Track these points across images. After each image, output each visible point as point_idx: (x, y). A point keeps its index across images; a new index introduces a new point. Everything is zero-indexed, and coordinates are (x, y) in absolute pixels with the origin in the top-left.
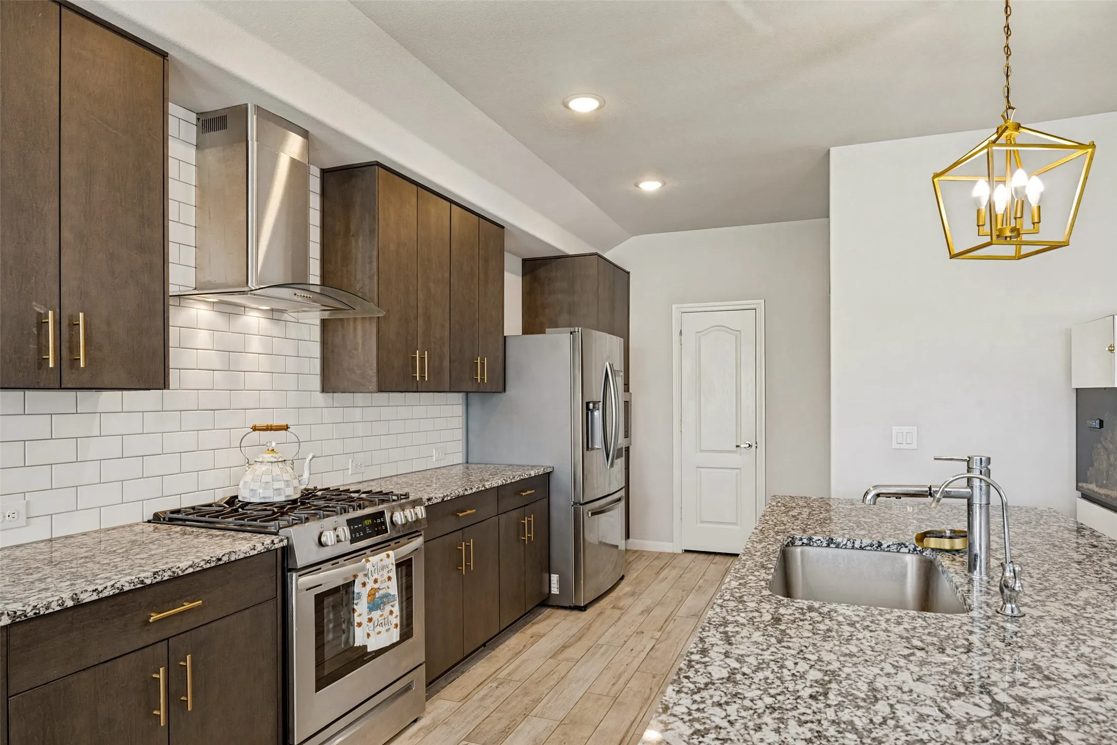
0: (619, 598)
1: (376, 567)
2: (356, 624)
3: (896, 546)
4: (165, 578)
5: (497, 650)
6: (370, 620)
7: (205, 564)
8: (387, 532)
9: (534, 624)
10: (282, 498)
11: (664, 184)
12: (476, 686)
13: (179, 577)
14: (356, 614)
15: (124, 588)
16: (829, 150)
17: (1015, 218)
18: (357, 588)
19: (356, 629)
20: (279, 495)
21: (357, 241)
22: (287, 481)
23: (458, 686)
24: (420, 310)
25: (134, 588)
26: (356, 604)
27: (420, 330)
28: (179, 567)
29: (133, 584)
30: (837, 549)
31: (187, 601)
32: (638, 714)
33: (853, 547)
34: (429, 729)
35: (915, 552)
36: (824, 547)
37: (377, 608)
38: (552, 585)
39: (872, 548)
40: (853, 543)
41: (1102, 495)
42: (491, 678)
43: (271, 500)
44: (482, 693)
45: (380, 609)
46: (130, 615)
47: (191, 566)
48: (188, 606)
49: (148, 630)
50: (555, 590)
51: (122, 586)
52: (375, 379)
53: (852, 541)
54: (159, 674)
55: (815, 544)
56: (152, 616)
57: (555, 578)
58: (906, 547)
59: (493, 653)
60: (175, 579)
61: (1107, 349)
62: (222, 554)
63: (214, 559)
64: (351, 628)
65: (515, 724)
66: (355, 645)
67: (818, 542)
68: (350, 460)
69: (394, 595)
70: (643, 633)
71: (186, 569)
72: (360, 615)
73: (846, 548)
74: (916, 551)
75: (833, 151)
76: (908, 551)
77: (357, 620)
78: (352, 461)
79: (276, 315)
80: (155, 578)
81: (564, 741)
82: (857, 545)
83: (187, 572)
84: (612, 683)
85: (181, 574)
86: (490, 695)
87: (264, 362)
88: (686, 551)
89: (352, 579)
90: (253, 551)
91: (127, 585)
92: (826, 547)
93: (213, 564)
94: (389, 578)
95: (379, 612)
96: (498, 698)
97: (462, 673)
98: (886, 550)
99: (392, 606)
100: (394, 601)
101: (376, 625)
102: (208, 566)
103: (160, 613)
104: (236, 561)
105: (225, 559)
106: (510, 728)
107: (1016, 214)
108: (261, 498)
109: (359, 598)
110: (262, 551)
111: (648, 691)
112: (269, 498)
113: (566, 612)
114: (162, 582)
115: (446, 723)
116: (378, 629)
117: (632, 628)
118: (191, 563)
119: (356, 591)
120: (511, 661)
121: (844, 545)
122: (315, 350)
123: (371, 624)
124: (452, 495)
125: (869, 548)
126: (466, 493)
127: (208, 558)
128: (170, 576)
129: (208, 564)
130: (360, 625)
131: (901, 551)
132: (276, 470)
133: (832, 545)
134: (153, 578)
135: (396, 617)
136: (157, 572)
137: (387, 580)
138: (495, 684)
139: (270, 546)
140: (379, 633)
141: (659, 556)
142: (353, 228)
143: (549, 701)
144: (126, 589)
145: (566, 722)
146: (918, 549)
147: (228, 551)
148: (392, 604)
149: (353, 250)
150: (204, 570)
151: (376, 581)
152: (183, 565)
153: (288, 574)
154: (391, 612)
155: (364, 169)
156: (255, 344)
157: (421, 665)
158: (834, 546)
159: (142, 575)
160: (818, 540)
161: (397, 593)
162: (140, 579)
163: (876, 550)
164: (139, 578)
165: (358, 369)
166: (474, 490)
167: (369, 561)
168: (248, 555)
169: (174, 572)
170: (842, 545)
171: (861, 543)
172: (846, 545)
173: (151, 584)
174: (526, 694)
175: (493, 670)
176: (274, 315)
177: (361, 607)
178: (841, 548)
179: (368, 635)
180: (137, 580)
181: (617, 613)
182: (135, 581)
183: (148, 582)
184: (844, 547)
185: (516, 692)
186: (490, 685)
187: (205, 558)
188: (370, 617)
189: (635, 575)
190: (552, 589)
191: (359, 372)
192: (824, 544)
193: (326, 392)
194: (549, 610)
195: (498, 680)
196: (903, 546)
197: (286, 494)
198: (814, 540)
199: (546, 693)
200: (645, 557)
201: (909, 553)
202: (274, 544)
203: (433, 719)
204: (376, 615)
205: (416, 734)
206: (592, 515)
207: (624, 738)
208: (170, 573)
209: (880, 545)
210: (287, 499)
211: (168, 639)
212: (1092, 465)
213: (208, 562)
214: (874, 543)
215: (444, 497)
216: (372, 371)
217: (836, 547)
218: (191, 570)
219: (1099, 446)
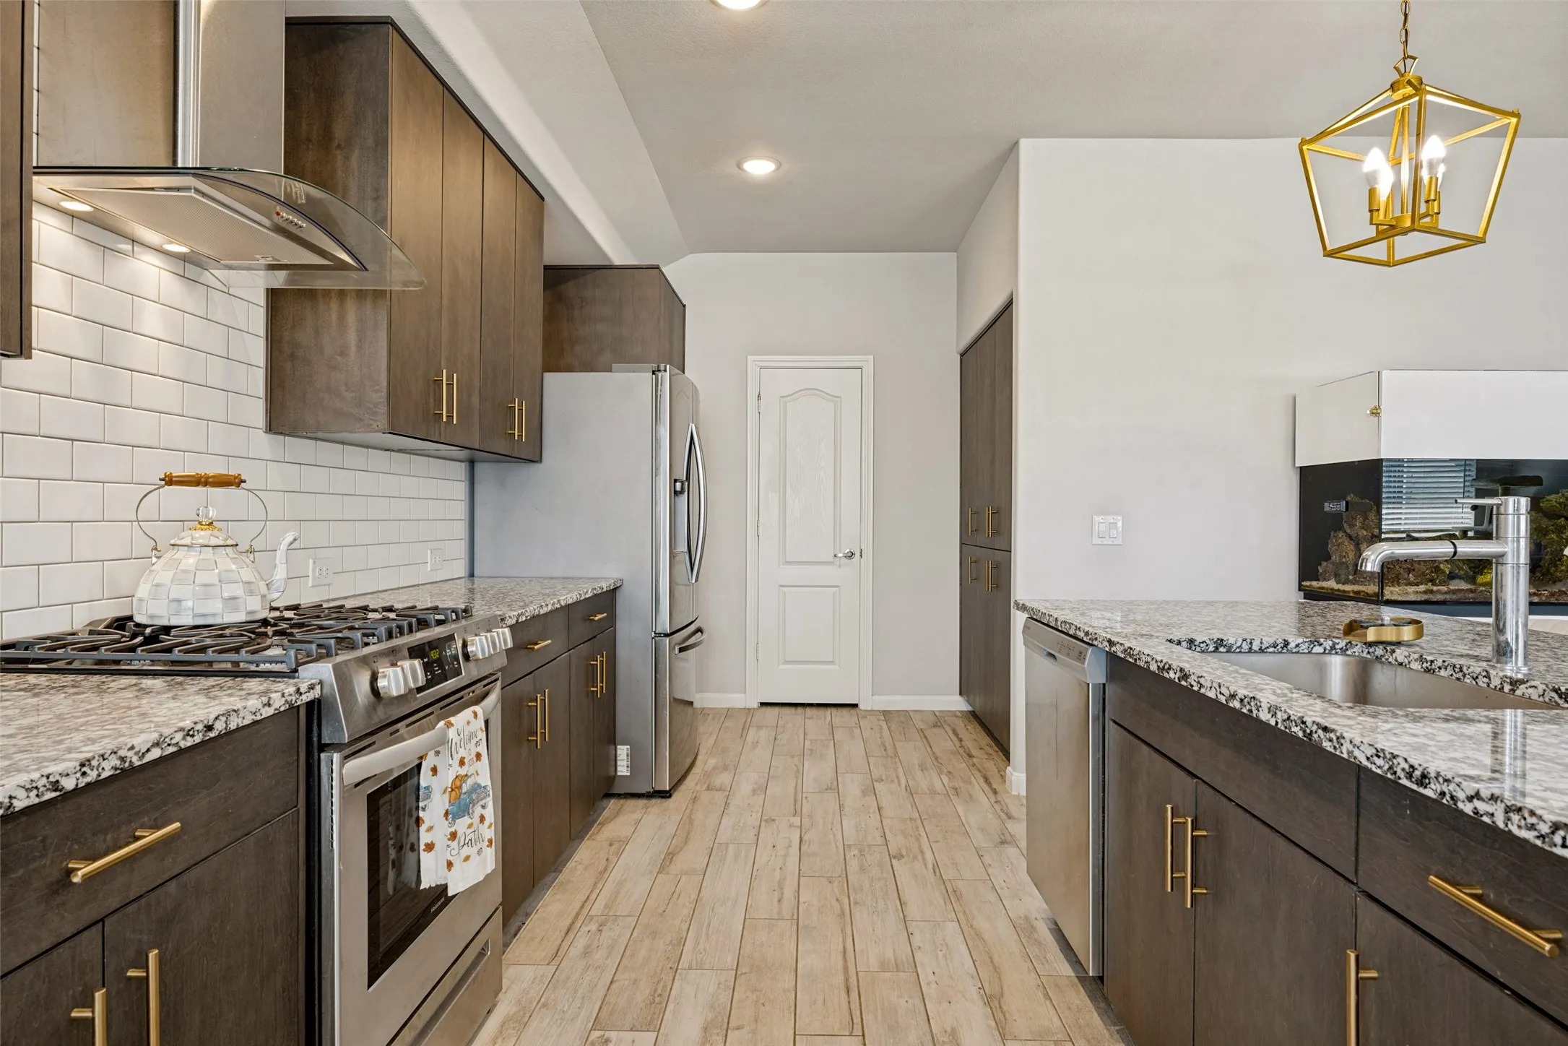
0: (707, 775)
1: (462, 735)
2: (422, 847)
3: (1306, 644)
4: (105, 775)
5: (566, 871)
6: (454, 836)
7: (184, 738)
8: (461, 674)
9: (602, 824)
10: (241, 617)
11: (779, 167)
12: (563, 933)
13: (133, 770)
14: (423, 828)
15: (15, 802)
16: (1017, 143)
17: (1427, 202)
18: (425, 779)
19: (424, 856)
20: (236, 609)
21: (347, 158)
22: (249, 583)
23: (533, 939)
24: (445, 301)
25: (37, 801)
26: (424, 809)
27: (445, 338)
28: (132, 748)
29: (35, 792)
30: (1228, 654)
31: (143, 827)
32: (844, 941)
33: (1250, 650)
34: (520, 1021)
35: (1334, 652)
36: (1211, 652)
37: (464, 812)
38: (619, 763)
39: (1276, 650)
40: (1251, 643)
41: (1349, 592)
42: (581, 918)
43: (218, 621)
44: (581, 943)
45: (469, 814)
46: (21, 872)
47: (157, 744)
48: (151, 837)
49: (63, 904)
50: (623, 769)
51: (11, 797)
52: (383, 409)
53: (1249, 641)
54: (91, 1006)
55: (1198, 649)
56: (79, 869)
57: (623, 751)
58: (1321, 645)
59: (561, 877)
60: (126, 774)
61: (1368, 412)
62: (212, 717)
63: (200, 727)
64: (411, 856)
65: (665, 986)
66: (422, 888)
67: (1202, 645)
68: (311, 561)
69: (485, 787)
70: (774, 820)
71: (148, 750)
72: (430, 829)
73: (1240, 652)
74: (1335, 649)
75: (1025, 144)
76: (1322, 651)
77: (425, 838)
78: (314, 563)
79: (191, 271)
80: (84, 774)
81: (761, 1001)
82: (1255, 647)
83: (149, 758)
84: (776, 899)
85: (137, 763)
86: (594, 946)
87: (167, 358)
88: (762, 704)
89: (417, 762)
90: (267, 708)
91: (21, 794)
92: (1214, 651)
93: (198, 739)
94: (478, 756)
95: (466, 820)
96: (611, 948)
97: (528, 915)
98: (1294, 650)
99: (483, 807)
100: (485, 798)
101: (462, 843)
102: (189, 742)
103: (94, 860)
104: (238, 729)
105: (220, 726)
106: (660, 995)
107: (1429, 194)
108: (195, 616)
109: (428, 796)
110: (282, 709)
111: (836, 905)
112: (214, 615)
113: (642, 802)
114: (99, 784)
115: (544, 1005)
116: (466, 851)
117: (754, 815)
118: (155, 736)
119: (423, 783)
120: (600, 886)
121: (1238, 647)
122: (257, 351)
123: (454, 844)
124: (527, 614)
125: (1271, 650)
126: (542, 612)
127: (187, 724)
128: (116, 769)
129: (188, 738)
130: (430, 847)
131: (1313, 651)
132: (225, 561)
133: (1222, 649)
134: (78, 775)
135: (490, 827)
136: (89, 761)
137: (475, 759)
138: (593, 927)
139: (294, 699)
140: (467, 858)
141: (729, 713)
142: (339, 131)
143: (697, 943)
144: (19, 805)
145: (742, 969)
146: (1337, 647)
147: (222, 709)
148: (482, 803)
149: (339, 173)
150: (181, 752)
151: (462, 763)
152: (142, 741)
153: (323, 755)
154: (482, 819)
155: (364, 27)
156: (152, 320)
157: (497, 909)
158: (1225, 650)
159: (54, 769)
160: (1203, 642)
161: (489, 784)
162: (52, 779)
163: (1280, 652)
164: (48, 778)
165: (347, 390)
166: (550, 607)
167: (452, 725)
168: (259, 718)
169: (123, 759)
170: (1235, 647)
171: (1261, 643)
172: (1240, 647)
173: (76, 790)
174: (654, 934)
175: (577, 905)
176: (190, 266)
177: (433, 812)
178: (1234, 652)
179: (450, 864)
180: (44, 781)
181: (719, 797)
182: (40, 784)
183: (69, 784)
184: (1238, 650)
185: (635, 934)
186: (585, 929)
187: (181, 724)
188: (453, 829)
189: (712, 741)
190: (619, 769)
191: (349, 395)
192: (1211, 648)
193: (275, 433)
194: (612, 801)
195: (595, 919)
196: (1316, 643)
197: (249, 609)
198: (1196, 643)
199: (685, 927)
200: (710, 717)
201: (1324, 653)
202: (301, 694)
203: (519, 1002)
204: (462, 825)
205: (501, 1032)
206: (680, 652)
207: (847, 980)
208: (114, 761)
209: (1286, 644)
210: (249, 619)
211: (102, 920)
212: (1328, 558)
213: (189, 733)
214: (1278, 642)
215: (519, 615)
216: (378, 396)
217: (1227, 652)
218: (156, 753)
219: (1341, 534)
